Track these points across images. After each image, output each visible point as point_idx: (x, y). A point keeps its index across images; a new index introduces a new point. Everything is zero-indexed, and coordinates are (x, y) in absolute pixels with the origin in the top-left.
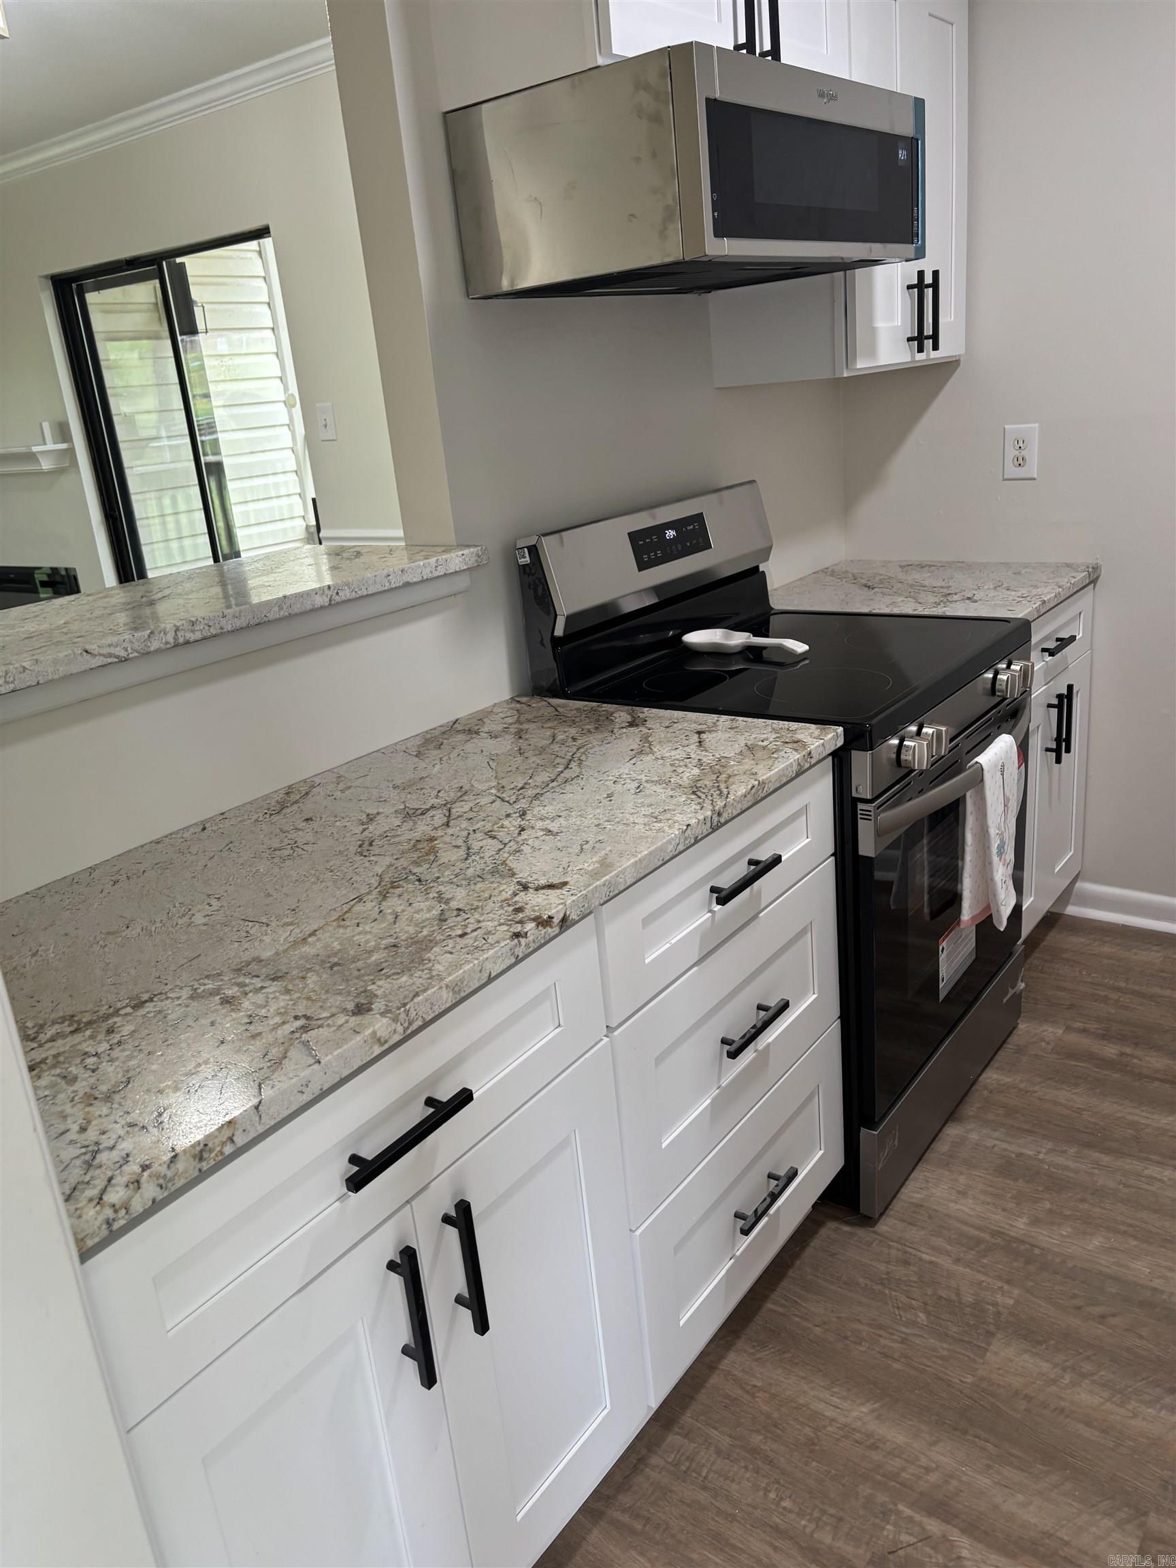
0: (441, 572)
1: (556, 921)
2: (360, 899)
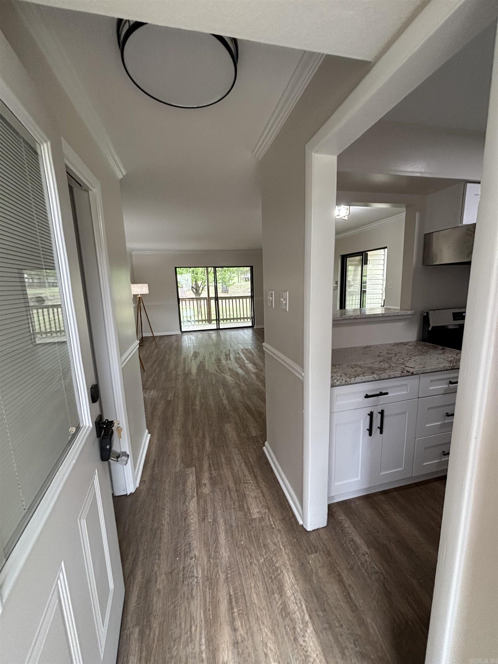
0: (405, 314)
1: (411, 372)
2: (376, 362)
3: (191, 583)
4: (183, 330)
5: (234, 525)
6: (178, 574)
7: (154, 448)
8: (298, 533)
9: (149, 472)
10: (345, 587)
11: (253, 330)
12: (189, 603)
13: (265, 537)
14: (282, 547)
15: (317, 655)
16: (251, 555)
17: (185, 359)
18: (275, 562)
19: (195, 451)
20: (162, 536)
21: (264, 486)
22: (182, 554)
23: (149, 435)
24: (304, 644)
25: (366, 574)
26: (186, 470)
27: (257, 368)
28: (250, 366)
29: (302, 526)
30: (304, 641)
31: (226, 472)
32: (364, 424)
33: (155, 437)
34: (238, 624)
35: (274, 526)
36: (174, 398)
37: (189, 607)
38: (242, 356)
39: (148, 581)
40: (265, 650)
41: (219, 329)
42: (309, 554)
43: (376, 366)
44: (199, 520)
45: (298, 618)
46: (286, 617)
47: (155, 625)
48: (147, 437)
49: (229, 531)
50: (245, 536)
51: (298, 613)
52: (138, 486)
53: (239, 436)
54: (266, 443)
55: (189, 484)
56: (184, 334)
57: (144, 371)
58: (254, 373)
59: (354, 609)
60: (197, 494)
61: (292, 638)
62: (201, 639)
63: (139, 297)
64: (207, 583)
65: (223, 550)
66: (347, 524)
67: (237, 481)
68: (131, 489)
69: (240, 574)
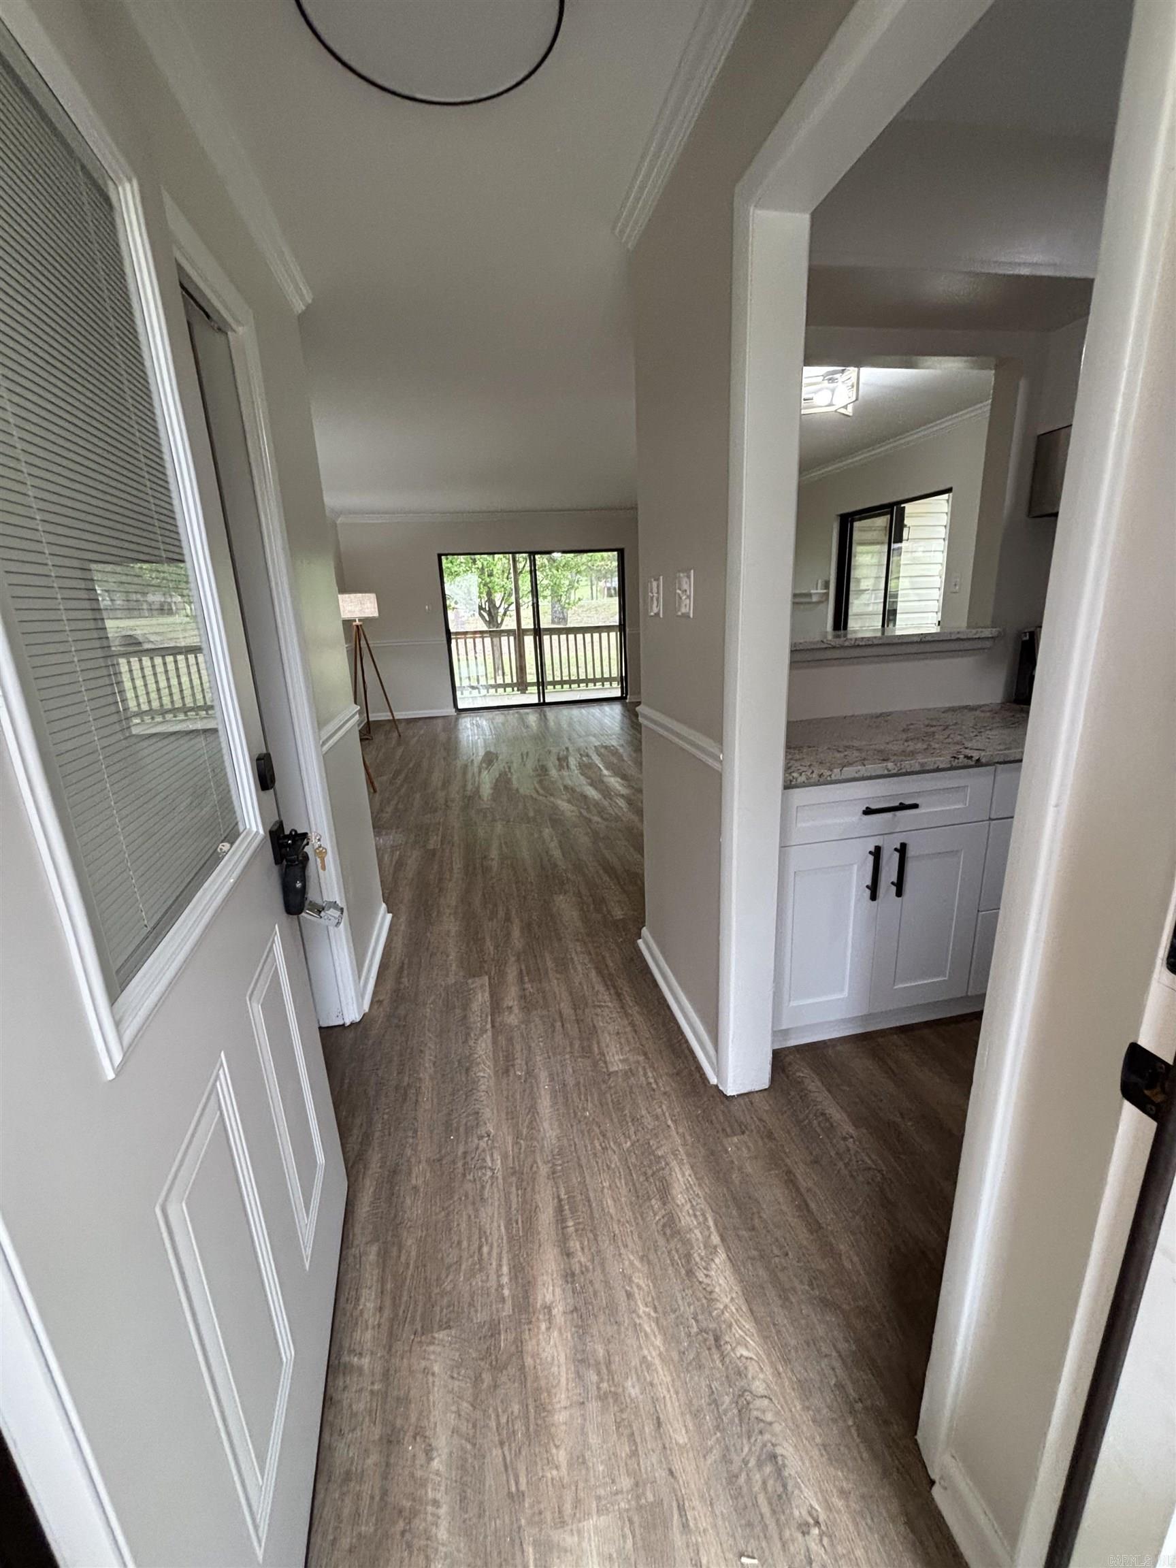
0: (979, 636)
1: (975, 760)
2: (896, 740)
3: (480, 1178)
4: (460, 707)
5: (571, 1082)
6: (454, 1162)
7: (399, 943)
8: (705, 1099)
9: (389, 985)
10: (798, 1190)
11: (625, 706)
12: (477, 1210)
13: (635, 1104)
14: (670, 1122)
15: (732, 1299)
16: (604, 1136)
17: (466, 766)
18: (654, 1148)
19: (489, 945)
20: (420, 1100)
21: (638, 1012)
22: (462, 1129)
23: (389, 916)
24: (706, 1281)
25: (845, 1172)
26: (470, 981)
27: (630, 787)
28: (614, 782)
29: (717, 1086)
30: (707, 1276)
31: (555, 985)
32: (860, 874)
33: (403, 919)
34: (574, 1245)
35: (654, 1086)
36: (442, 844)
37: (476, 1217)
38: (597, 760)
39: (394, 1172)
40: (628, 1288)
41: (545, 704)
42: (727, 1136)
43: (896, 747)
44: (496, 1072)
45: (697, 1240)
46: (672, 1236)
47: (409, 1242)
48: (383, 920)
49: (561, 1093)
50: (592, 1102)
51: (697, 1232)
52: (367, 1010)
53: (585, 920)
54: (645, 931)
55: (475, 1006)
56: (463, 715)
57: (375, 791)
58: (622, 796)
59: (815, 1227)
60: (493, 1026)
61: (683, 1272)
62: (500, 1266)
63: (357, 626)
64: (514, 1179)
65: (546, 1125)
66: (814, 1085)
67: (579, 1003)
68: (352, 1015)
69: (580, 1166)
